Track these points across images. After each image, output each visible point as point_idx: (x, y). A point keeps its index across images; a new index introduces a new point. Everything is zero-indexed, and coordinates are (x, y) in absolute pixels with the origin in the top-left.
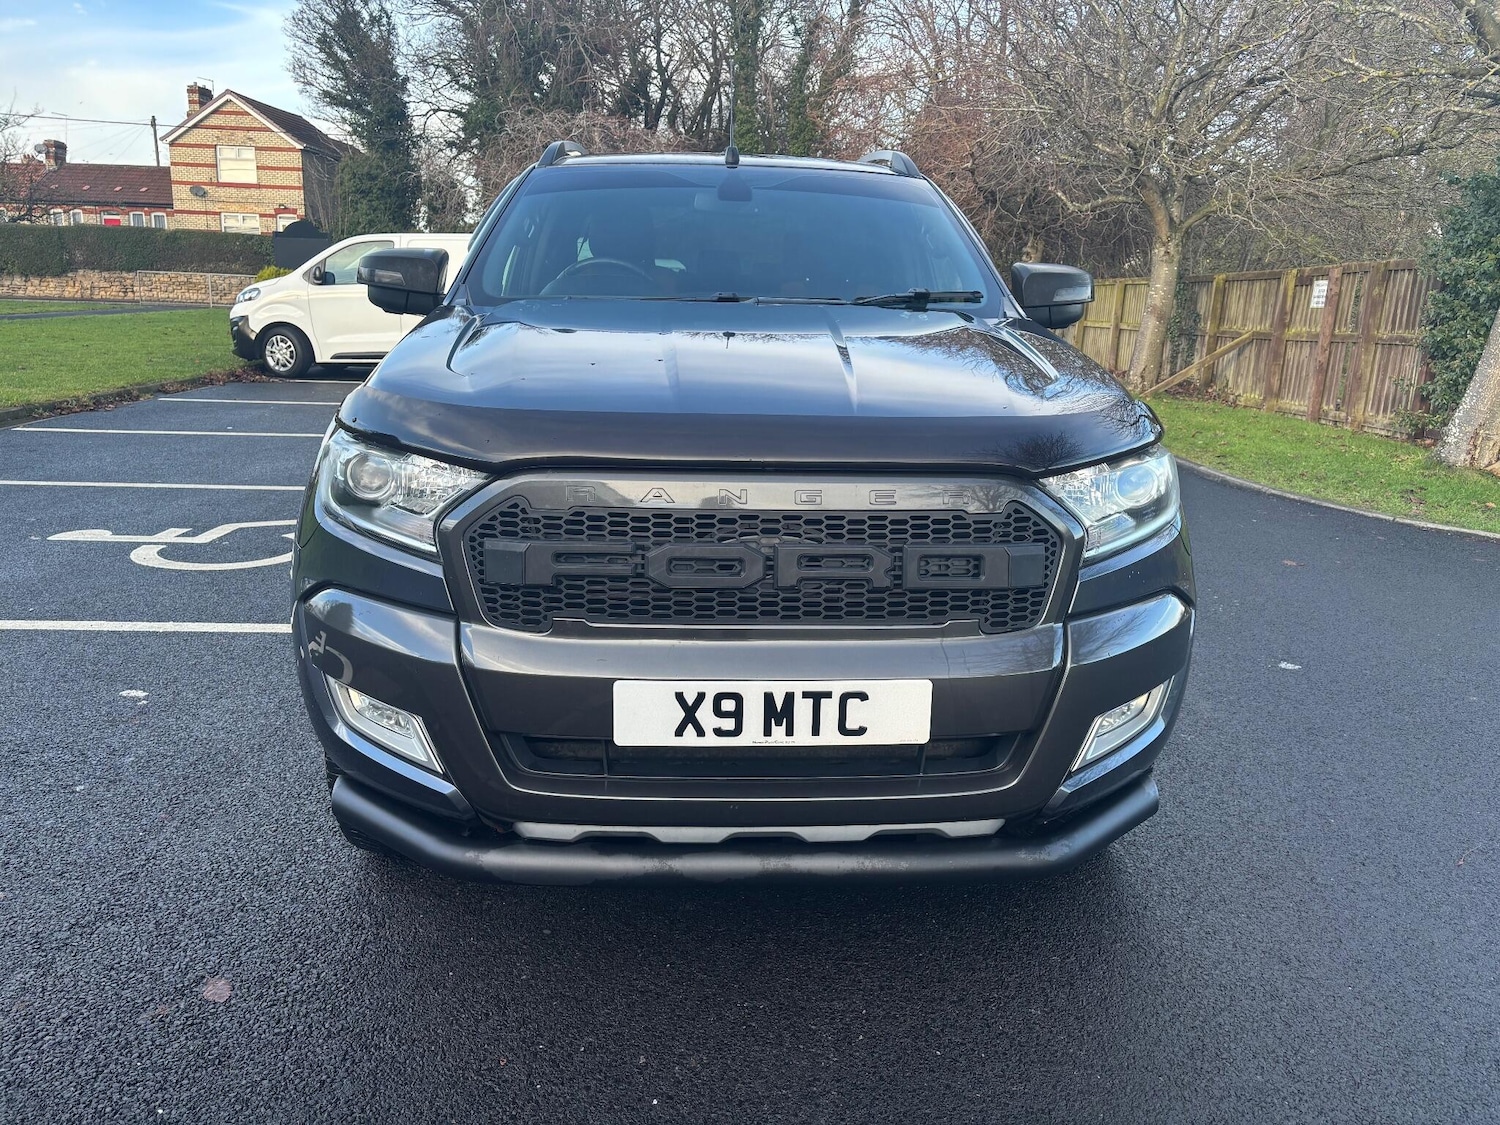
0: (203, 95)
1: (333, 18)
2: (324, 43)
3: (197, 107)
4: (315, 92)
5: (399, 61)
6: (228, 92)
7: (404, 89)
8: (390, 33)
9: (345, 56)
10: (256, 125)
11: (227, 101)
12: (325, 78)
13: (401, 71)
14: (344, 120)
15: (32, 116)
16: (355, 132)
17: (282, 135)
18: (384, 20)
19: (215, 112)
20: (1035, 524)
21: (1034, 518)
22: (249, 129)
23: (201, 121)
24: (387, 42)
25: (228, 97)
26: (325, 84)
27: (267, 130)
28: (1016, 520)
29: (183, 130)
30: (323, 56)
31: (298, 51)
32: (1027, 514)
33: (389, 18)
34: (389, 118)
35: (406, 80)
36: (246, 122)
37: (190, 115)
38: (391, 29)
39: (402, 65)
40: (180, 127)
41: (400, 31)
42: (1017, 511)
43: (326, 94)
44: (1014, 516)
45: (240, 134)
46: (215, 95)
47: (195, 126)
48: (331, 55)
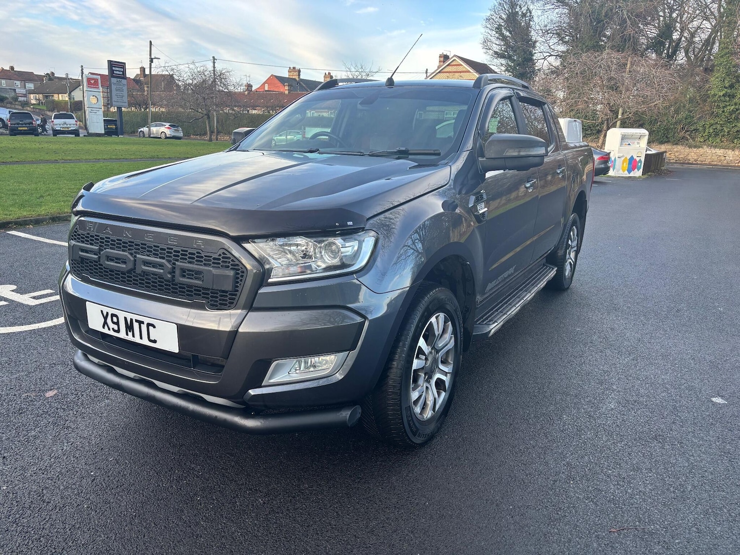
0: (445, 58)
1: (504, 16)
2: (499, 29)
3: (442, 63)
4: (491, 52)
5: (533, 33)
6: (455, 56)
7: (534, 47)
8: (530, 20)
9: (508, 34)
10: (464, 70)
11: (454, 60)
12: (497, 45)
13: (534, 39)
14: (502, 65)
15: (377, 72)
16: (507, 70)
17: (475, 74)
18: (528, 14)
19: (448, 65)
20: (232, 260)
21: (232, 258)
22: (460, 72)
23: (442, 70)
24: (528, 26)
25: (455, 58)
26: (496, 48)
27: (469, 72)
28: (223, 258)
29: (434, 74)
30: (497, 35)
31: (486, 34)
32: (229, 255)
33: (530, 13)
34: (524, 62)
35: (535, 42)
36: (460, 69)
37: (439, 67)
38: (531, 18)
39: (534, 35)
40: (433, 73)
41: (535, 19)
42: (224, 253)
43: (496, 53)
44: (222, 255)
45: (457, 74)
46: (450, 57)
47: (439, 72)
48: (502, 34)
